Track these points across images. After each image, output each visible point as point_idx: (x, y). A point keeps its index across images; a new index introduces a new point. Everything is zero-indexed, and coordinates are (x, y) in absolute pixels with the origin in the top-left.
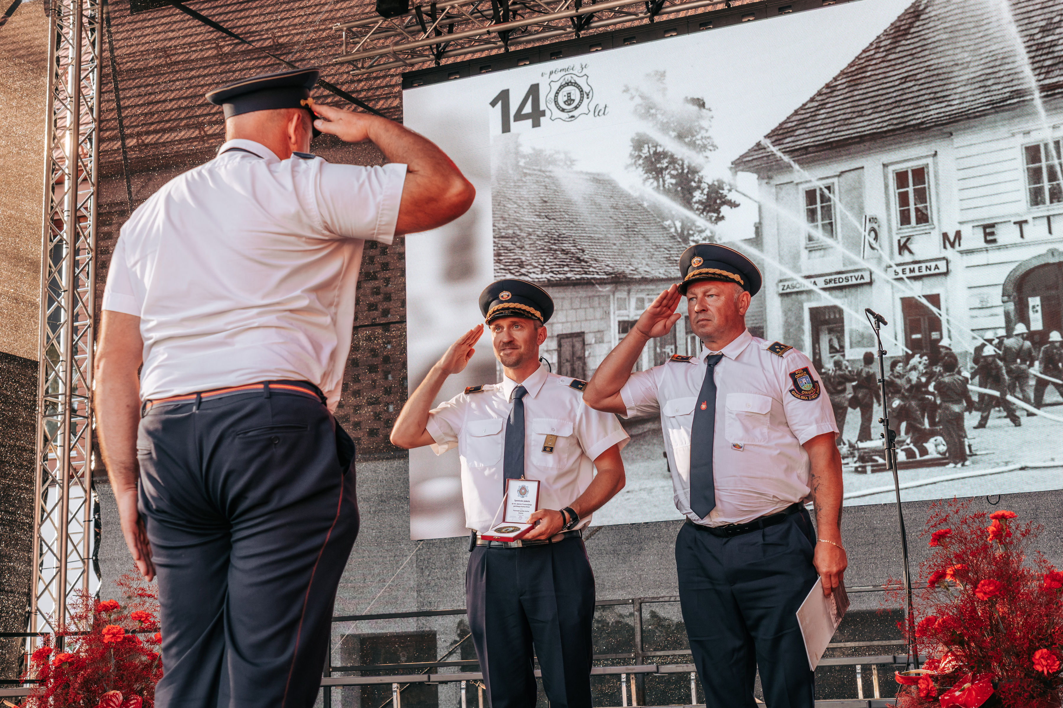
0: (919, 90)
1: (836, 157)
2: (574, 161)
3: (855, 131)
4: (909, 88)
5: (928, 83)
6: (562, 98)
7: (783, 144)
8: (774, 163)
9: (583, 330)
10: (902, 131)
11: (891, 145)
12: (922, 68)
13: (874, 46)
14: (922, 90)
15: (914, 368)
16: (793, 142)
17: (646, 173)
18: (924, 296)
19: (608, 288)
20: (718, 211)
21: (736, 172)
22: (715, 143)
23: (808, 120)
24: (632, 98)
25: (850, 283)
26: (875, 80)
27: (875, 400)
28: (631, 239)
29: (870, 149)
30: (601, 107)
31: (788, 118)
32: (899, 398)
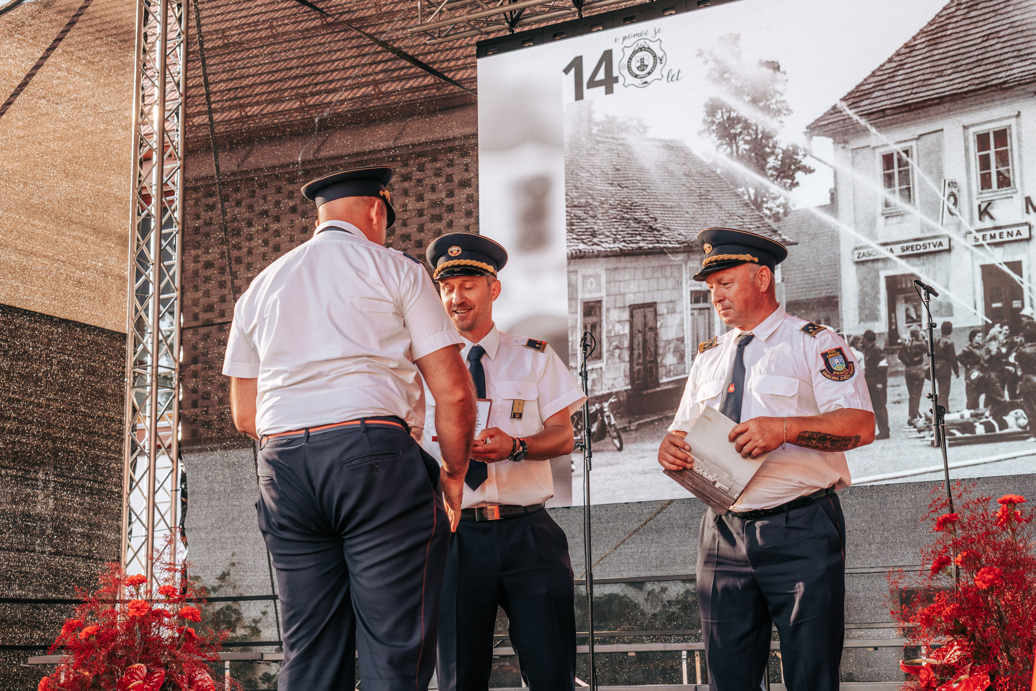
0: (1002, 48)
1: (914, 119)
2: (647, 127)
3: (934, 92)
4: (991, 46)
5: (1011, 40)
6: (635, 64)
7: (859, 107)
8: (850, 127)
9: (655, 300)
10: (983, 91)
11: (972, 105)
12: (1005, 24)
13: (955, 4)
14: (1005, 47)
15: (994, 338)
16: (870, 104)
17: (720, 139)
18: (1005, 263)
19: (681, 257)
20: (792, 177)
21: (811, 137)
22: (790, 107)
23: (886, 81)
24: (706, 62)
25: (928, 250)
26: (956, 39)
27: (953, 372)
28: (704, 207)
29: (949, 110)
30: (675, 72)
31: (865, 80)
32: (978, 370)
